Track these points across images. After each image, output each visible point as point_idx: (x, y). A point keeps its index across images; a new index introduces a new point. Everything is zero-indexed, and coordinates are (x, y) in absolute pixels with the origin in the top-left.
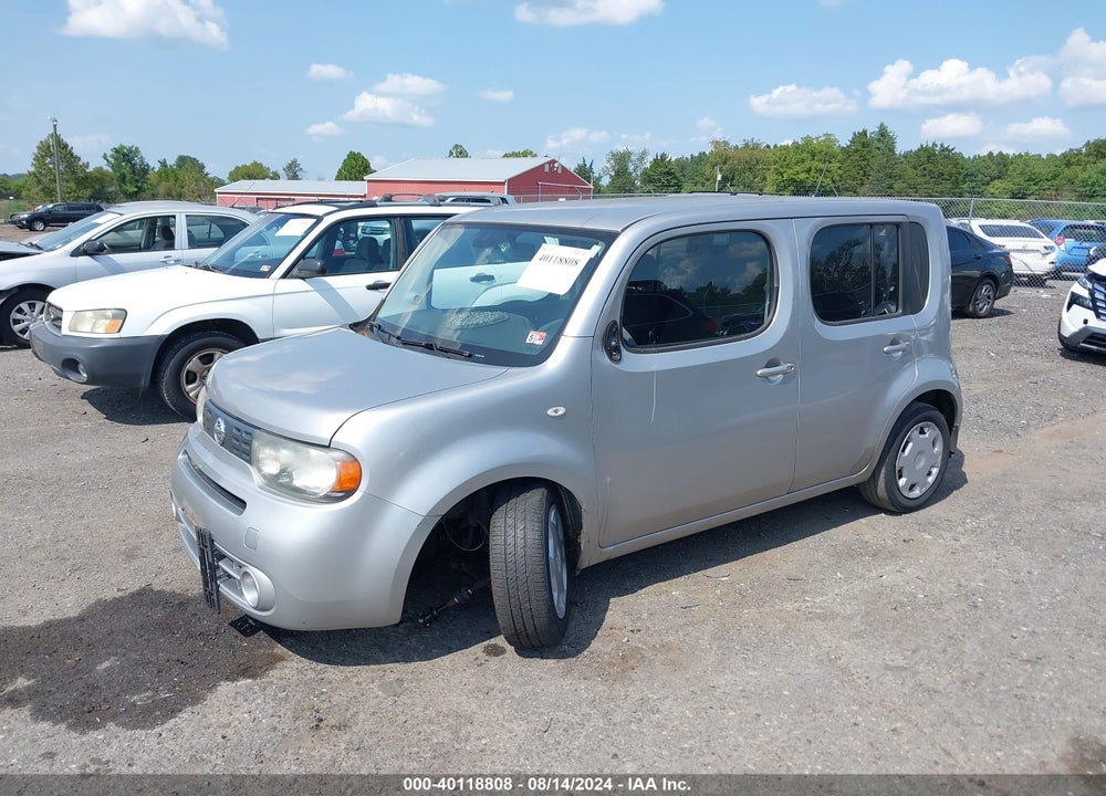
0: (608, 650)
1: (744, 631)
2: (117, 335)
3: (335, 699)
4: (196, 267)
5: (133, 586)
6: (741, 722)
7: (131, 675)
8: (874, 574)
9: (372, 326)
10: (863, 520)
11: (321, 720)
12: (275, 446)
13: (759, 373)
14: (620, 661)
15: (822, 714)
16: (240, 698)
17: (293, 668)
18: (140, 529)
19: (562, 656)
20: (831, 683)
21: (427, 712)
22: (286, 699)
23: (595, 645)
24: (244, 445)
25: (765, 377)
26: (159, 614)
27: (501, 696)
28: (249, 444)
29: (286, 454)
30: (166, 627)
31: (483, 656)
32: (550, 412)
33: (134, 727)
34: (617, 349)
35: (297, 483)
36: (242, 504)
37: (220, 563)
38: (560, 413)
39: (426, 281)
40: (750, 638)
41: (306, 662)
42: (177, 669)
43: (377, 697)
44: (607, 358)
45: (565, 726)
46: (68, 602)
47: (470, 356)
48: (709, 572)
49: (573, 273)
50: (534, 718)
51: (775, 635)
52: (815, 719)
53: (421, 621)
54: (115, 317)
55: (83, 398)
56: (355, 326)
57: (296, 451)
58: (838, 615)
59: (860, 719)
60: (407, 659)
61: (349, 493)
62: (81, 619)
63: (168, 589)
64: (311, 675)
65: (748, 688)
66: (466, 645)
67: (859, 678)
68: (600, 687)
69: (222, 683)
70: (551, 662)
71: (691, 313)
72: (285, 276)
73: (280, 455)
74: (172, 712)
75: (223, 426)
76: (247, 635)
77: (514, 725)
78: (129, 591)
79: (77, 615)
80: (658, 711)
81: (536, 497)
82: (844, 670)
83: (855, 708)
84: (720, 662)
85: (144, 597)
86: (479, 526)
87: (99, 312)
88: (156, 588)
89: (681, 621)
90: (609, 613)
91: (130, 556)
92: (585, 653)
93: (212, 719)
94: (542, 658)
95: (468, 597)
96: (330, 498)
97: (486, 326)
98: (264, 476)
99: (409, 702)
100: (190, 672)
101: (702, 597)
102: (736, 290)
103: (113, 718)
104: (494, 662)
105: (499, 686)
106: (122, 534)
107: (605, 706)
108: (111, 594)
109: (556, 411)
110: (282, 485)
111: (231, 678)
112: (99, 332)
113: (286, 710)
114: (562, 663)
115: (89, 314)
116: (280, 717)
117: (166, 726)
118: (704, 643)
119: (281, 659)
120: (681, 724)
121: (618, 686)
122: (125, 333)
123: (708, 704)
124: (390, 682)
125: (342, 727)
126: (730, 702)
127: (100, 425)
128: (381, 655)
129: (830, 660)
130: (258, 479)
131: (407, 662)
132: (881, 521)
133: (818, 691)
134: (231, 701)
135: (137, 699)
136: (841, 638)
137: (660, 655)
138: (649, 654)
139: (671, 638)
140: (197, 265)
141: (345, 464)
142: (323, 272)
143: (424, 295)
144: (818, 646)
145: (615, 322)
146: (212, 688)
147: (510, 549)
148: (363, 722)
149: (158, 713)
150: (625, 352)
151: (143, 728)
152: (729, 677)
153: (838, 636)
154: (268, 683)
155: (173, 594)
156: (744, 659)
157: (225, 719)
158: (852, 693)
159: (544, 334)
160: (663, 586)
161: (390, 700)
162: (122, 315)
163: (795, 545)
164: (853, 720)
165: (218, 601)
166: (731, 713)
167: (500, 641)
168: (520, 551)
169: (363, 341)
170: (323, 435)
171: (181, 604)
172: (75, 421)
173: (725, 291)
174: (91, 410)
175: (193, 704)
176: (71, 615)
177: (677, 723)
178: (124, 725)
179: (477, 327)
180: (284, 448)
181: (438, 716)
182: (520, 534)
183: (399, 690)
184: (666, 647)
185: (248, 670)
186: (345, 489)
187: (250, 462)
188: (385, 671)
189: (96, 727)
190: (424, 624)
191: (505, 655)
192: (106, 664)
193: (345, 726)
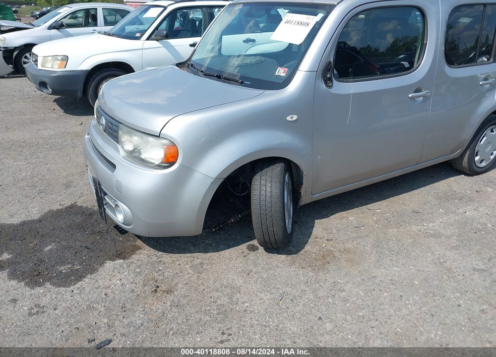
0: (315, 251)
1: (390, 242)
2: (64, 70)
3: (166, 274)
4: (105, 34)
5: (68, 203)
6: (391, 300)
7: (61, 254)
8: (461, 211)
9: (189, 65)
10: (452, 179)
11: (158, 287)
12: (130, 134)
13: (410, 96)
14: (321, 258)
15: (438, 297)
16: (116, 271)
17: (146, 254)
18: (74, 171)
19: (289, 253)
20: (442, 278)
21: (216, 284)
22: (140, 273)
23: (307, 247)
24: (114, 133)
25: (413, 98)
26: (79, 219)
27: (256, 276)
28: (117, 132)
29: (136, 139)
30: (82, 227)
31: (246, 251)
32: (289, 118)
33: (60, 286)
34: (330, 79)
35: (143, 156)
36: (114, 166)
37: (105, 197)
38: (294, 119)
39: (218, 41)
40: (393, 246)
41: (152, 250)
42: (84, 253)
43: (189, 273)
44: (324, 85)
45: (292, 297)
46: (34, 212)
47: (242, 83)
48: (370, 206)
49: (306, 31)
50: (274, 291)
51: (408, 246)
52: (435, 301)
53: (214, 230)
54: (62, 60)
55: (54, 101)
56: (179, 65)
57: (142, 138)
58: (443, 235)
59: (461, 302)
60: (206, 251)
61: (172, 164)
62: (40, 221)
63: (84, 205)
64: (154, 258)
65: (394, 278)
66: (237, 243)
67: (459, 275)
68: (311, 274)
69: (107, 262)
70: (283, 257)
71: (362, 60)
72: (148, 39)
73: (133, 140)
74: (80, 278)
75: (104, 121)
76: (122, 234)
77: (263, 295)
78: (65, 206)
79: (38, 218)
80: (344, 290)
81: (278, 168)
82: (449, 270)
83: (458, 295)
84: (378, 261)
85: (72, 209)
86: (245, 182)
87: (55, 57)
88: (79, 204)
89: (355, 235)
90: (315, 229)
91: (68, 186)
92: (302, 252)
93: (101, 283)
94: (278, 254)
95: (239, 219)
96: (160, 167)
97: (251, 65)
98: (125, 151)
99: (206, 277)
100: (91, 254)
101: (366, 221)
102: (382, 49)
103: (49, 280)
104: (252, 255)
105: (255, 270)
106: (65, 174)
107: (314, 286)
108: (56, 207)
109: (292, 118)
110: (135, 157)
111: (112, 259)
112: (55, 68)
113: (140, 280)
114: (290, 257)
115: (50, 58)
116: (136, 284)
117: (76, 286)
118: (368, 248)
119: (139, 248)
120: (357, 299)
121: (321, 274)
122: (68, 69)
123: (372, 288)
124: (197, 265)
125: (169, 291)
126: (384, 287)
127: (61, 116)
128: (192, 248)
129: (441, 263)
130: (122, 153)
131: (205, 252)
132: (462, 178)
133: (436, 282)
134: (111, 273)
135: (63, 269)
136: (446, 249)
137: (343, 255)
138: (337, 254)
139: (350, 246)
140: (105, 33)
141: (168, 147)
142: (167, 37)
143: (217, 48)
144: (432, 253)
145: (330, 63)
146: (102, 264)
147: (263, 198)
148: (181, 290)
149: (73, 278)
150: (335, 82)
151: (64, 286)
152: (383, 270)
153: (444, 248)
154: (132, 262)
155: (87, 208)
156: (391, 260)
157: (107, 284)
158: (455, 285)
159: (287, 69)
160: (344, 214)
161: (196, 276)
162: (66, 59)
163: (416, 192)
164: (457, 303)
165: (105, 217)
166: (386, 294)
167: (255, 242)
168: (268, 200)
169: (183, 73)
170: (156, 129)
171: (90, 214)
172: (49, 113)
173: (377, 50)
174: (57, 107)
175: (91, 273)
176: (35, 218)
177: (355, 298)
178: (54, 284)
179: (246, 65)
180: (135, 136)
181: (221, 287)
182: (268, 189)
183: (201, 270)
184: (347, 251)
185: (121, 255)
186: (169, 161)
187: (118, 142)
188: (194, 257)
189: (40, 285)
190: (216, 231)
191: (259, 251)
192: (49, 247)
193: (171, 291)
